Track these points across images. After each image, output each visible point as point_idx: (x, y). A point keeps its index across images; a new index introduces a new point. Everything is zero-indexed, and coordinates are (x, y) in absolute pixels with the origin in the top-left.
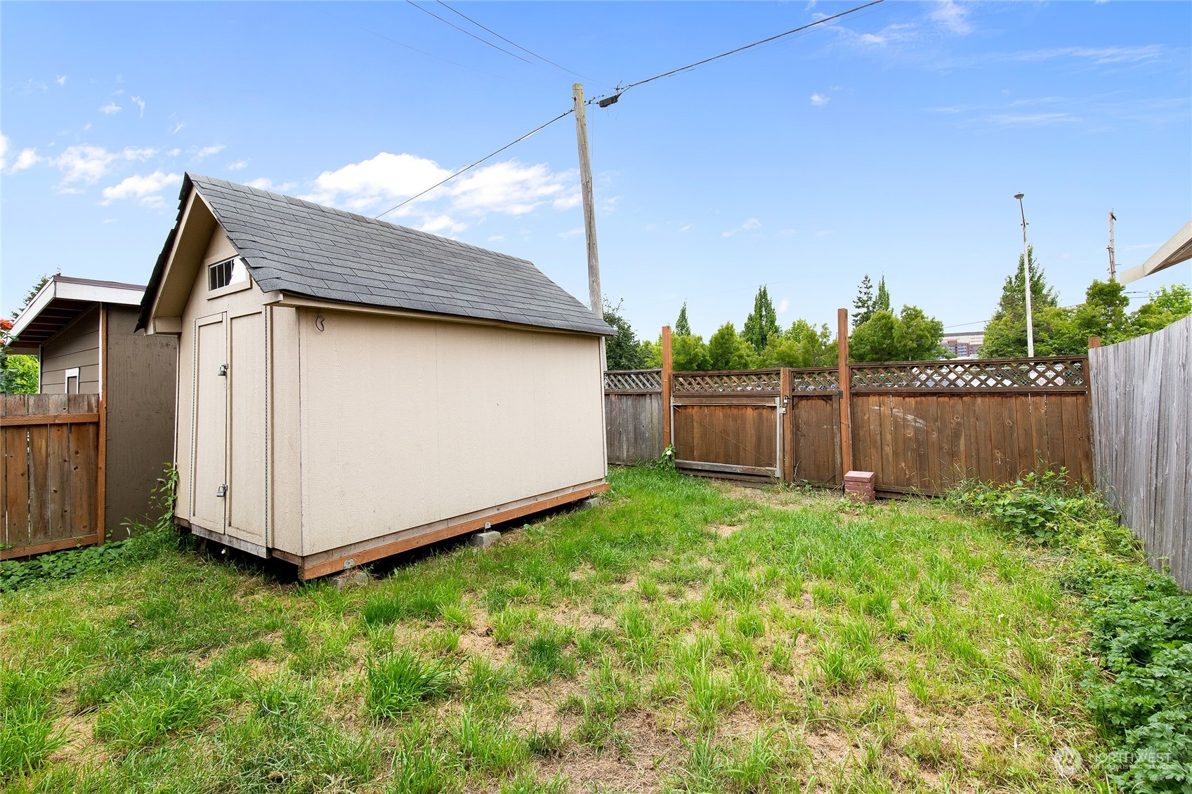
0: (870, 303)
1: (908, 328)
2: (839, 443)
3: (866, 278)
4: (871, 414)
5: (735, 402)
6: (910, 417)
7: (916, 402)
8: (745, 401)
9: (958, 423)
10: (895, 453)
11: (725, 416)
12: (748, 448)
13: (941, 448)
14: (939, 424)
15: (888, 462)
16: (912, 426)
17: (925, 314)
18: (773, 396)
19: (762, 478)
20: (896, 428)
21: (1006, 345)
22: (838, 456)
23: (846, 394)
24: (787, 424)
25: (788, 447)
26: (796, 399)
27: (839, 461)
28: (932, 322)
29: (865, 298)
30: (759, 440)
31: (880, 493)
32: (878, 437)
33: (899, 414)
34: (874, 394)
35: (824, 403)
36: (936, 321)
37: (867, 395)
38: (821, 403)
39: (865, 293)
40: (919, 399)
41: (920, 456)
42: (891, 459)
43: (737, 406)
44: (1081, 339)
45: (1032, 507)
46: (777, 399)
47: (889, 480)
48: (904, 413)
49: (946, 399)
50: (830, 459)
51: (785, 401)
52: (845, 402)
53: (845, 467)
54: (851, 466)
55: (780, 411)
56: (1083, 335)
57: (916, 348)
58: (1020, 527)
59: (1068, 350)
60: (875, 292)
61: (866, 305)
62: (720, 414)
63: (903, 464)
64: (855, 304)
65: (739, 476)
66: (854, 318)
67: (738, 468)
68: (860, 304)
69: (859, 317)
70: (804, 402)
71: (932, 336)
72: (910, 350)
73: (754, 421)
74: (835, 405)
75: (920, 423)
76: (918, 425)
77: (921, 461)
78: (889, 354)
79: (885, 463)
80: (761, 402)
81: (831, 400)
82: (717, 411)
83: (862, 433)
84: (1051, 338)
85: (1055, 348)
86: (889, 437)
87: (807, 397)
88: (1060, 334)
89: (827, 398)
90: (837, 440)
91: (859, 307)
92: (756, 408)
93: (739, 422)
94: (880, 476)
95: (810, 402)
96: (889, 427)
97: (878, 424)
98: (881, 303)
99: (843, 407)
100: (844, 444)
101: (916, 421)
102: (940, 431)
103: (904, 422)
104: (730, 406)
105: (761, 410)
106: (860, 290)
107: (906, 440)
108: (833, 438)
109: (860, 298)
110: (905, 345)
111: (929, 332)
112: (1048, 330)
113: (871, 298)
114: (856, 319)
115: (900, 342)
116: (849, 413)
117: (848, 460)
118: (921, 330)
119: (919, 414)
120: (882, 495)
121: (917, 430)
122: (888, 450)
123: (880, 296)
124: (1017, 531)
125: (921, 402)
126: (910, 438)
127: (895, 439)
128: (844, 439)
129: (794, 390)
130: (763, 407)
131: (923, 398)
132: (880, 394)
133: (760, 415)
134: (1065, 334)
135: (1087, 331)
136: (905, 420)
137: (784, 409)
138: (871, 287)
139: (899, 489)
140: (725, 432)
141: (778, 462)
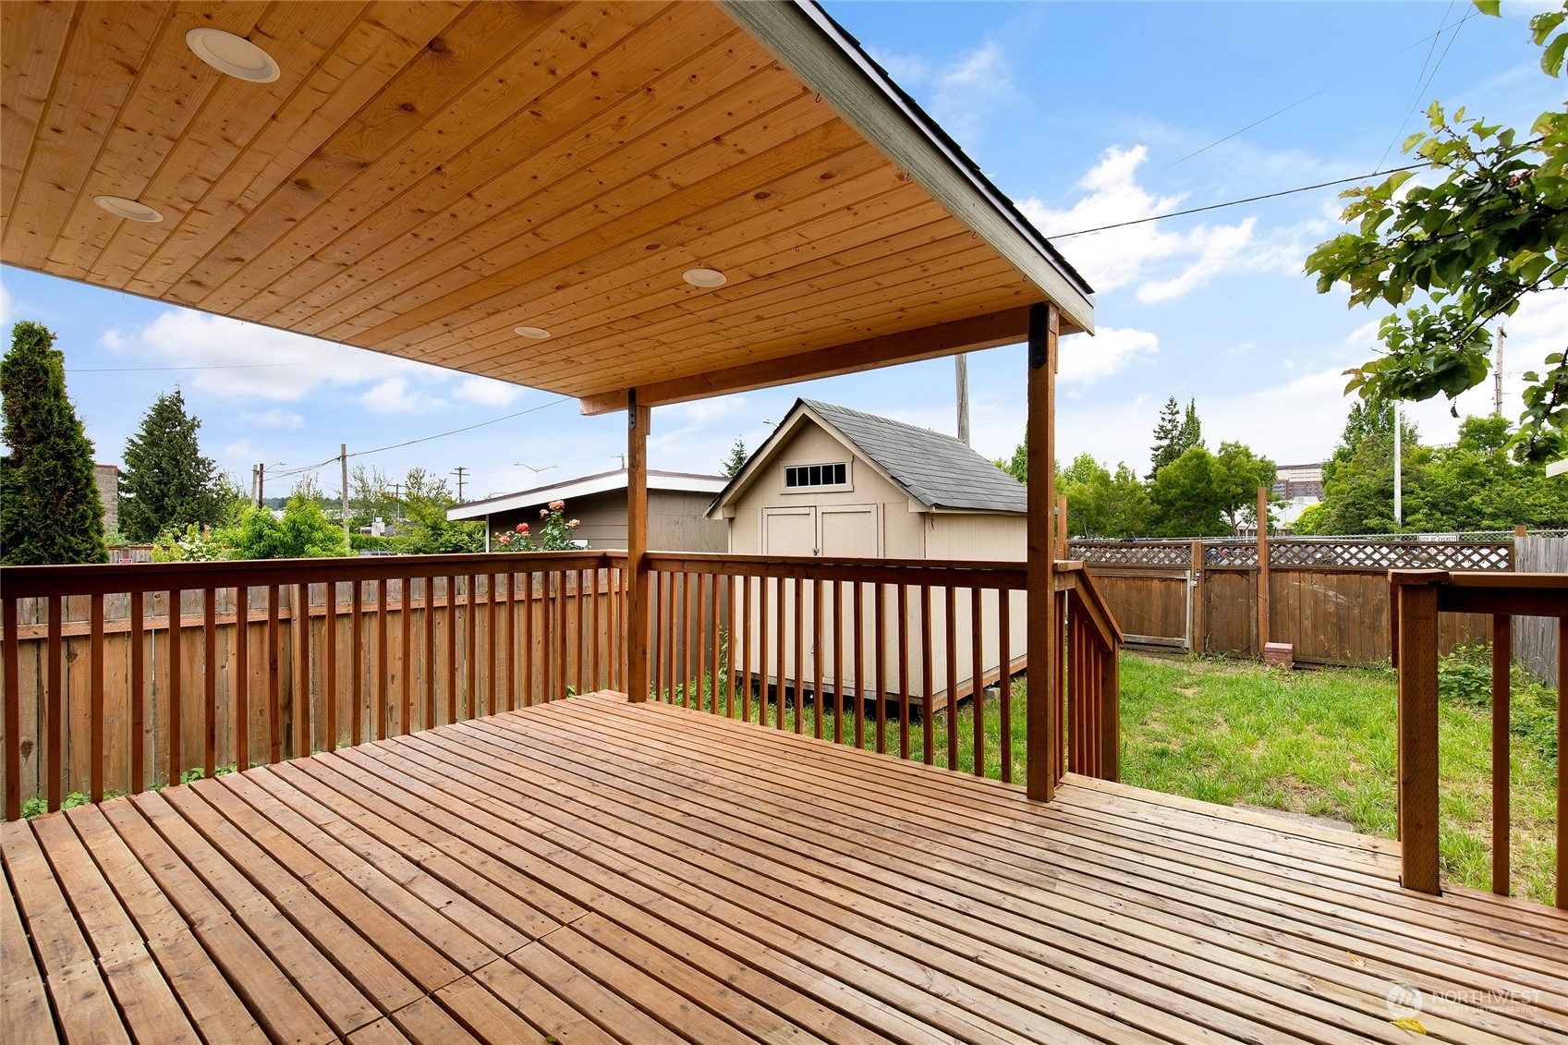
0: (1175, 433)
1: (1229, 469)
2: (1255, 616)
3: (1172, 401)
4: (1290, 589)
5: (1140, 573)
6: (1331, 593)
7: (1339, 579)
8: (1151, 573)
9: (1380, 600)
10: (1315, 627)
11: (1128, 588)
12: (1154, 619)
13: (1362, 623)
14: (1360, 600)
15: (1307, 635)
16: (1334, 602)
17: (1252, 451)
18: (1182, 569)
19: (1170, 649)
20: (1316, 603)
21: (1366, 497)
22: (1254, 628)
23: (1264, 570)
24: (1199, 596)
25: (1198, 619)
26: (1209, 573)
27: (1254, 633)
28: (1262, 461)
29: (1169, 426)
30: (1166, 611)
31: (1300, 664)
32: (1297, 611)
33: (1320, 590)
34: (1294, 570)
35: (1240, 577)
36: (1267, 460)
37: (1287, 571)
38: (1237, 577)
39: (1170, 421)
40: (1341, 576)
41: (1340, 628)
42: (1309, 632)
43: (1142, 578)
44: (1461, 491)
45: (1466, 675)
46: (1188, 573)
47: (1308, 651)
48: (1326, 589)
49: (1370, 577)
50: (1245, 631)
51: (1198, 575)
52: (1263, 579)
53: (1261, 639)
54: (1268, 638)
55: (1191, 583)
56: (1463, 486)
57: (1241, 494)
58: (1457, 690)
59: (1443, 503)
60: (1182, 419)
61: (1170, 436)
62: (1122, 585)
63: (1322, 637)
64: (1156, 434)
65: (1143, 646)
66: (1154, 452)
67: (1143, 638)
68: (1162, 435)
69: (1160, 451)
70: (1217, 576)
71: (1261, 479)
72: (1234, 497)
73: (1160, 590)
74: (1253, 580)
75: (1342, 599)
76: (1339, 600)
77: (1341, 633)
78: (1206, 500)
79: (1303, 634)
80: (1170, 576)
81: (1248, 574)
82: (1119, 582)
83: (1279, 607)
84: (1423, 489)
85: (1428, 502)
86: (1308, 611)
87: (1222, 571)
88: (1432, 485)
89: (1243, 572)
90: (1253, 613)
91: (1160, 438)
92: (1165, 580)
93: (1144, 593)
94: (1298, 647)
95: (1223, 576)
96: (1309, 602)
97: (1297, 598)
98: (1190, 434)
99: (1260, 583)
100: (1261, 617)
101: (1337, 597)
102: (1362, 607)
103: (1325, 597)
104: (1134, 578)
105: (1168, 582)
106: (1164, 416)
107: (1327, 614)
108: (1249, 610)
109: (1163, 426)
110: (1227, 491)
111: (1259, 475)
112: (1418, 479)
113: (1176, 426)
114: (1157, 453)
115: (1221, 487)
116: (1267, 588)
117: (1264, 632)
118: (1247, 471)
119: (1341, 590)
120: (1299, 666)
121: (1337, 605)
122: (1307, 623)
123: (1187, 424)
124: (1453, 694)
125: (1343, 580)
126: (1331, 613)
127: (1315, 613)
128: (1261, 613)
129: (1206, 564)
130: (1172, 580)
131: (1346, 576)
132: (1301, 570)
133: (1168, 587)
134: (1440, 485)
135: (1468, 482)
136: (1326, 595)
137: (1195, 582)
138: (1177, 412)
139: (1318, 659)
140: (1128, 602)
141: (1187, 633)
